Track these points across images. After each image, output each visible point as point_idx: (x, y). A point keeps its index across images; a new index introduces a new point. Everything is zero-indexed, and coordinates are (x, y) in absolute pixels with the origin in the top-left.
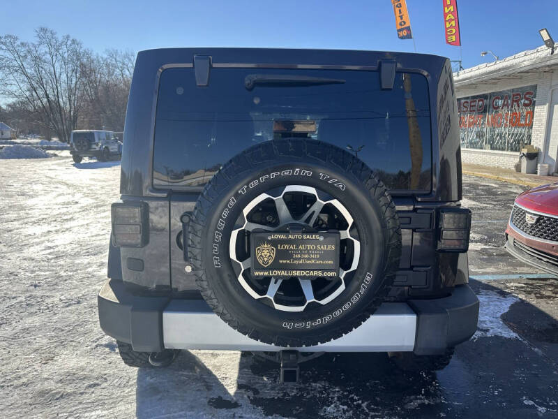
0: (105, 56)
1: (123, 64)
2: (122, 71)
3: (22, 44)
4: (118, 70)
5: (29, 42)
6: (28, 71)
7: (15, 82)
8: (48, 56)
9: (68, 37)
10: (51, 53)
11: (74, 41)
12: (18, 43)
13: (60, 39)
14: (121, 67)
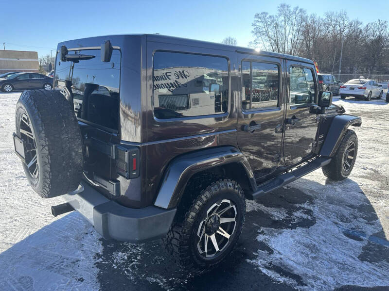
0: (324, 17)
1: (337, 22)
2: (334, 27)
3: (270, 17)
4: (331, 27)
5: (274, 15)
6: (270, 33)
7: (262, 42)
8: (283, 23)
9: (297, 7)
10: (285, 21)
11: (301, 10)
12: (268, 16)
13: (292, 10)
14: (334, 24)
